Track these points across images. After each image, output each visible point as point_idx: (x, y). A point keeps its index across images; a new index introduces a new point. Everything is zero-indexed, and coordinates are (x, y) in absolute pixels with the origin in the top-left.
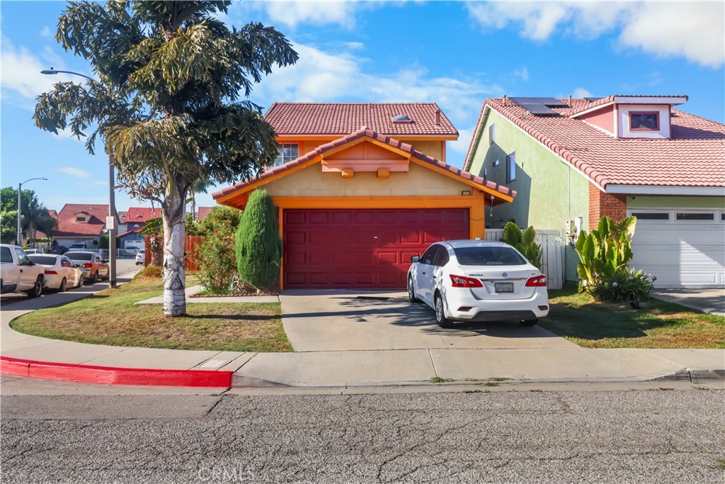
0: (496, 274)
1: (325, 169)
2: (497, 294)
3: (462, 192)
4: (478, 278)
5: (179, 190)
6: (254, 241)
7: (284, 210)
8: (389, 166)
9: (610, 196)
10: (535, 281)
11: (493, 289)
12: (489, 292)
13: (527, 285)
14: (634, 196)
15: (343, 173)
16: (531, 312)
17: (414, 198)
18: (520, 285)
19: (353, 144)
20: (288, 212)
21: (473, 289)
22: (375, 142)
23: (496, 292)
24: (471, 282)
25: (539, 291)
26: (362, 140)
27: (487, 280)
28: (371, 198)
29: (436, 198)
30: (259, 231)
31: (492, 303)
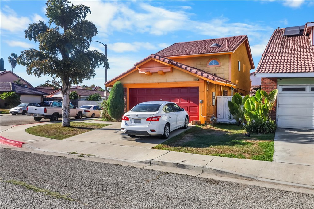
0: (134, 115)
1: (140, 72)
2: (134, 124)
3: (195, 79)
4: (128, 117)
5: (66, 83)
6: (111, 101)
7: (130, 89)
8: (163, 69)
9: (267, 79)
10: (151, 119)
11: (133, 121)
12: (131, 122)
13: (147, 120)
14: (281, 79)
15: (145, 74)
16: (146, 132)
17: (175, 83)
18: (143, 121)
19: (147, 61)
20: (131, 90)
21: (126, 121)
22: (155, 60)
23: (134, 123)
24: (126, 118)
25: (151, 124)
26: (150, 59)
27: (131, 118)
28: (158, 83)
29: (184, 82)
30: (113, 97)
31: (132, 127)
